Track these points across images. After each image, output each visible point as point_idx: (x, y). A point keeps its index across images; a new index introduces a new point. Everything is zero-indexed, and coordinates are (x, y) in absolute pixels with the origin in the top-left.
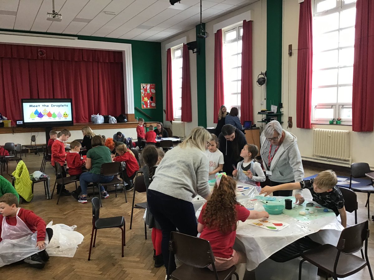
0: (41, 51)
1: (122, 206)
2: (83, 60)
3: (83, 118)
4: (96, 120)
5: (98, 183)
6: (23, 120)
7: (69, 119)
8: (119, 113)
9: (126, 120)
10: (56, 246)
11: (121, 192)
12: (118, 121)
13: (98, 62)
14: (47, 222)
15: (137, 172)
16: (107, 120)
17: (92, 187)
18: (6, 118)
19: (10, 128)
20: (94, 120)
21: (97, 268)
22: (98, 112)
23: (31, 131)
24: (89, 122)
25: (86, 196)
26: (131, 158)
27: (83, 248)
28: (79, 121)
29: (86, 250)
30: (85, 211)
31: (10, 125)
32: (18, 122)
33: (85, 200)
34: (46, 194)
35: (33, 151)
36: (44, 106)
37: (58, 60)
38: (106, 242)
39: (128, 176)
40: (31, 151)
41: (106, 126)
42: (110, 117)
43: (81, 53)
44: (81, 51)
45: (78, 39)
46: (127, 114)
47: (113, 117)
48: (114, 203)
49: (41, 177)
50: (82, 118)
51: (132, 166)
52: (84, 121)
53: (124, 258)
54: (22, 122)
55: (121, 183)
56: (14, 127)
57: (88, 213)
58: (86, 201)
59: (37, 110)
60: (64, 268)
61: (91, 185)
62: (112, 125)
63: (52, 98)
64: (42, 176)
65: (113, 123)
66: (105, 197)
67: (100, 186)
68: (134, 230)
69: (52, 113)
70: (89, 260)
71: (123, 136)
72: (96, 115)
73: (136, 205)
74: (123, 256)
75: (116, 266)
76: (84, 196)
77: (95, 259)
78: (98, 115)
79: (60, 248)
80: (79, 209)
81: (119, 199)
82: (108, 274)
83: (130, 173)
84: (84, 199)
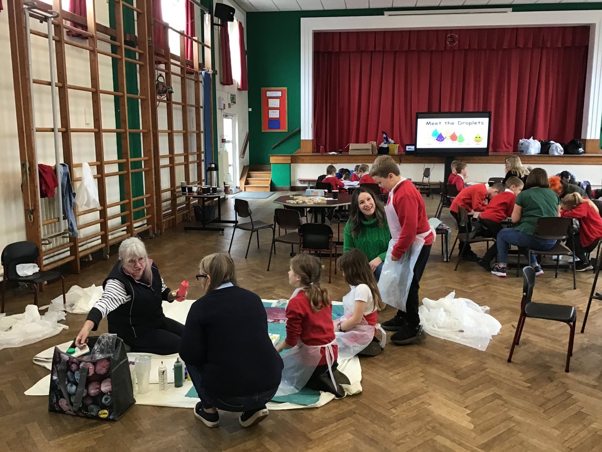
0: (451, 37)
1: (567, 293)
2: (516, 45)
3: (505, 146)
4: (527, 147)
5: (527, 249)
6: (415, 145)
7: (483, 144)
8: (570, 137)
9: (581, 150)
10: (459, 329)
11: (566, 271)
12: (566, 151)
13: (542, 49)
14: (445, 293)
15: (600, 241)
16: (545, 149)
17: (517, 255)
18: (392, 142)
19: (396, 155)
20: (523, 148)
21: (521, 376)
22: (532, 134)
23: (424, 161)
24: (513, 151)
25: (505, 266)
26: (591, 215)
27: (500, 342)
28: (497, 150)
29: (505, 346)
30: (502, 288)
31: (396, 152)
32: (407, 147)
33: (503, 272)
34: (442, 254)
35: (424, 191)
36: (447, 123)
37: (475, 49)
38: (537, 342)
39: (581, 245)
40: (422, 191)
41: (543, 159)
42: (553, 144)
43: (515, 35)
44: (516, 31)
45: (513, 11)
46: (585, 140)
47: (558, 145)
48: (552, 286)
49: (439, 228)
50: (503, 145)
51: (593, 229)
52: (505, 149)
53: (569, 374)
54: (413, 148)
55: (567, 255)
56: (401, 155)
57: (508, 293)
58: (505, 274)
59: (436, 130)
60: (471, 363)
61: (514, 252)
62: (555, 159)
63: (460, 111)
64: (441, 227)
65: (556, 154)
66: (537, 274)
67: (531, 253)
68: (588, 335)
69: (457, 135)
70: (509, 361)
71: (573, 178)
72: (529, 139)
73: (597, 294)
74: (567, 371)
75: (555, 383)
76: (502, 265)
77: (519, 362)
78: (531, 139)
79: (464, 334)
80: (493, 284)
81: (562, 281)
82: (540, 390)
83: (586, 241)
84: (502, 270)
